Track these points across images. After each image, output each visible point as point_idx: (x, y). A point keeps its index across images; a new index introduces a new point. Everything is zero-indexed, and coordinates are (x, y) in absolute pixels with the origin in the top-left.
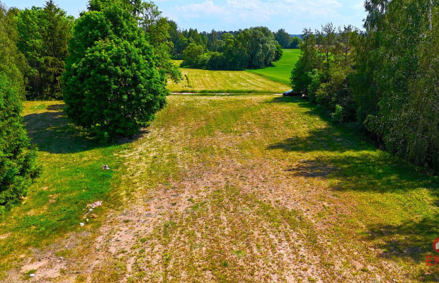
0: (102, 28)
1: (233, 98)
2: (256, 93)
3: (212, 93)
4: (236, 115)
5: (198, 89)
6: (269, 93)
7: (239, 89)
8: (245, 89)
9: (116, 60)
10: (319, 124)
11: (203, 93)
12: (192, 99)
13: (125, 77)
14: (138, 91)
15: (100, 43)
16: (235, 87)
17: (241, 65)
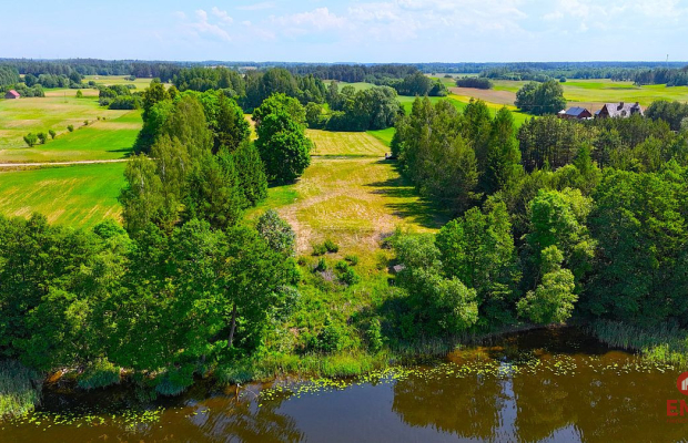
0: (278, 125)
1: (349, 160)
2: (368, 156)
3: (333, 157)
4: (349, 172)
5: (323, 153)
6: (377, 157)
7: (355, 153)
8: (360, 153)
9: (288, 142)
10: (396, 175)
11: (327, 156)
12: (319, 161)
13: (292, 151)
14: (298, 158)
15: (278, 134)
16: (353, 151)
17: (362, 127)
